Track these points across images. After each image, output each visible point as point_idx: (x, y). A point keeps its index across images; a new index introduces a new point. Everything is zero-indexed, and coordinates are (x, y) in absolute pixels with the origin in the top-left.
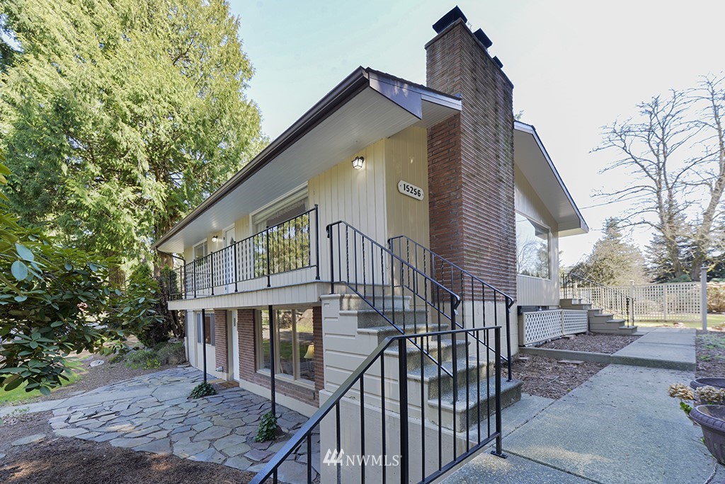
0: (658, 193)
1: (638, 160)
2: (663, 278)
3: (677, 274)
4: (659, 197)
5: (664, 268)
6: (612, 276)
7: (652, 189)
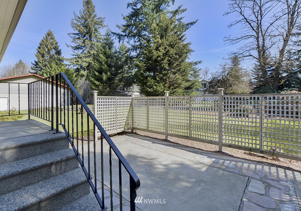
0: (258, 39)
1: (248, 21)
2: (259, 87)
3: (266, 85)
4: (258, 41)
5: (260, 82)
6: (231, 86)
7: (254, 37)
